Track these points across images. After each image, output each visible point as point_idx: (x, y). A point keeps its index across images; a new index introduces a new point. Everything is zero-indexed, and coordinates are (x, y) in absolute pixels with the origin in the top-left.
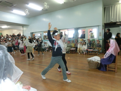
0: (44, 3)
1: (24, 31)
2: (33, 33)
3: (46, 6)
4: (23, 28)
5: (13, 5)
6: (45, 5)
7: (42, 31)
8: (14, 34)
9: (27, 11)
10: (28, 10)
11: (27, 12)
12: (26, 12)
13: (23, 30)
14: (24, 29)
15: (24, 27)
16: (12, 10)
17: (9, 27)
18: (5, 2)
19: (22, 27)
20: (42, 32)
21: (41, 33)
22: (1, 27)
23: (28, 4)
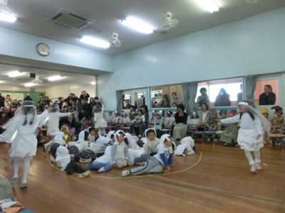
0: (166, 12)
2: (122, 91)
3: (170, 20)
4: (97, 80)
5: (85, 24)
6: (169, 18)
7: (149, 86)
9: (115, 36)
10: (117, 35)
11: (116, 38)
12: (114, 39)
14: (100, 82)
15: (99, 77)
16: (80, 37)
18: (70, 14)
19: (94, 77)
20: (147, 88)
21: (145, 91)
22: (46, 78)
23: (123, 17)
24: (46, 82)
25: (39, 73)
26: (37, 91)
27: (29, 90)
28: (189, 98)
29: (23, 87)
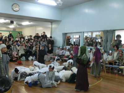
1: (53, 30)
2: (66, 34)
4: (52, 25)
7: (82, 31)
8: (38, 34)
13: (52, 28)
14: (54, 26)
15: (53, 23)
17: (31, 23)
19: (50, 23)
20: (81, 32)
21: (80, 34)
22: (21, 23)
24: (21, 25)
25: (16, 21)
26: (17, 30)
27: (12, 30)
28: (107, 41)
29: (9, 27)
